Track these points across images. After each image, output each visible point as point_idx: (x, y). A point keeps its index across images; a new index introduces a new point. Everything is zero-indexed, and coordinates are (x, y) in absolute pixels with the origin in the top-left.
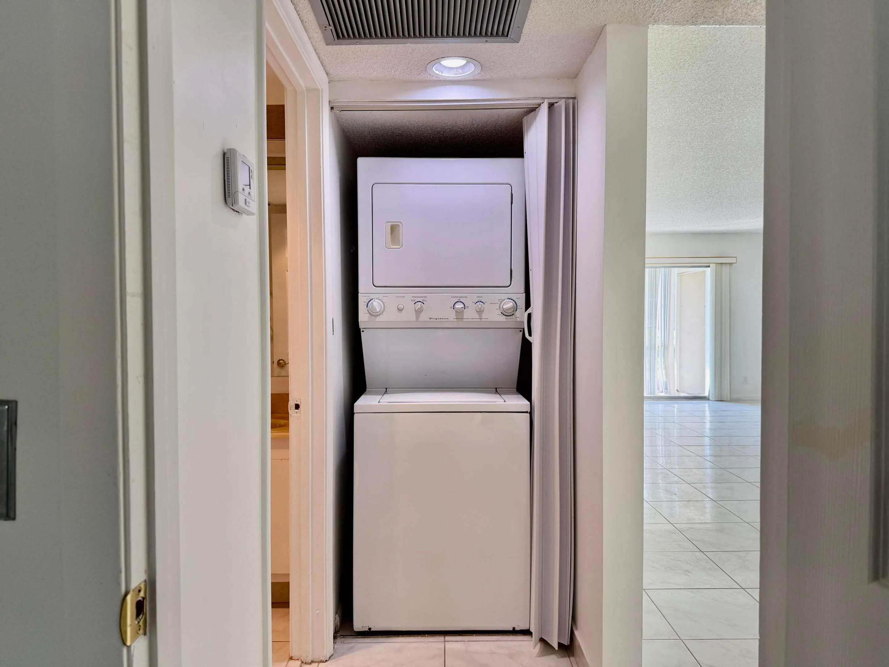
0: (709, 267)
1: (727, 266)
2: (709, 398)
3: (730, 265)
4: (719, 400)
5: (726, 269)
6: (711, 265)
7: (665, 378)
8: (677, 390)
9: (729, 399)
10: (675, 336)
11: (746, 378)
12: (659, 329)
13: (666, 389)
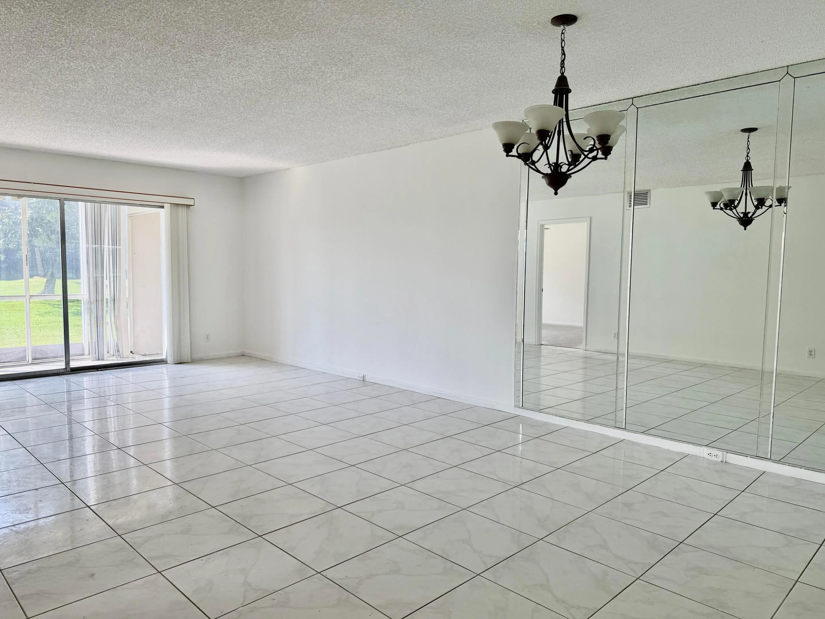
0: (164, 208)
1: (184, 208)
2: (167, 361)
3: (187, 207)
4: (179, 362)
5: (182, 211)
6: (165, 205)
7: (116, 338)
8: (131, 352)
9: (190, 361)
10: (127, 285)
11: (207, 336)
12: (107, 279)
13: (118, 351)
